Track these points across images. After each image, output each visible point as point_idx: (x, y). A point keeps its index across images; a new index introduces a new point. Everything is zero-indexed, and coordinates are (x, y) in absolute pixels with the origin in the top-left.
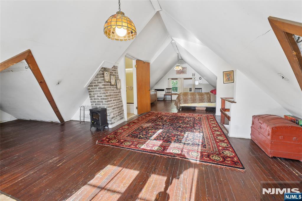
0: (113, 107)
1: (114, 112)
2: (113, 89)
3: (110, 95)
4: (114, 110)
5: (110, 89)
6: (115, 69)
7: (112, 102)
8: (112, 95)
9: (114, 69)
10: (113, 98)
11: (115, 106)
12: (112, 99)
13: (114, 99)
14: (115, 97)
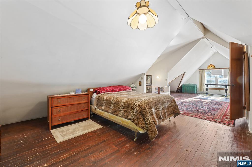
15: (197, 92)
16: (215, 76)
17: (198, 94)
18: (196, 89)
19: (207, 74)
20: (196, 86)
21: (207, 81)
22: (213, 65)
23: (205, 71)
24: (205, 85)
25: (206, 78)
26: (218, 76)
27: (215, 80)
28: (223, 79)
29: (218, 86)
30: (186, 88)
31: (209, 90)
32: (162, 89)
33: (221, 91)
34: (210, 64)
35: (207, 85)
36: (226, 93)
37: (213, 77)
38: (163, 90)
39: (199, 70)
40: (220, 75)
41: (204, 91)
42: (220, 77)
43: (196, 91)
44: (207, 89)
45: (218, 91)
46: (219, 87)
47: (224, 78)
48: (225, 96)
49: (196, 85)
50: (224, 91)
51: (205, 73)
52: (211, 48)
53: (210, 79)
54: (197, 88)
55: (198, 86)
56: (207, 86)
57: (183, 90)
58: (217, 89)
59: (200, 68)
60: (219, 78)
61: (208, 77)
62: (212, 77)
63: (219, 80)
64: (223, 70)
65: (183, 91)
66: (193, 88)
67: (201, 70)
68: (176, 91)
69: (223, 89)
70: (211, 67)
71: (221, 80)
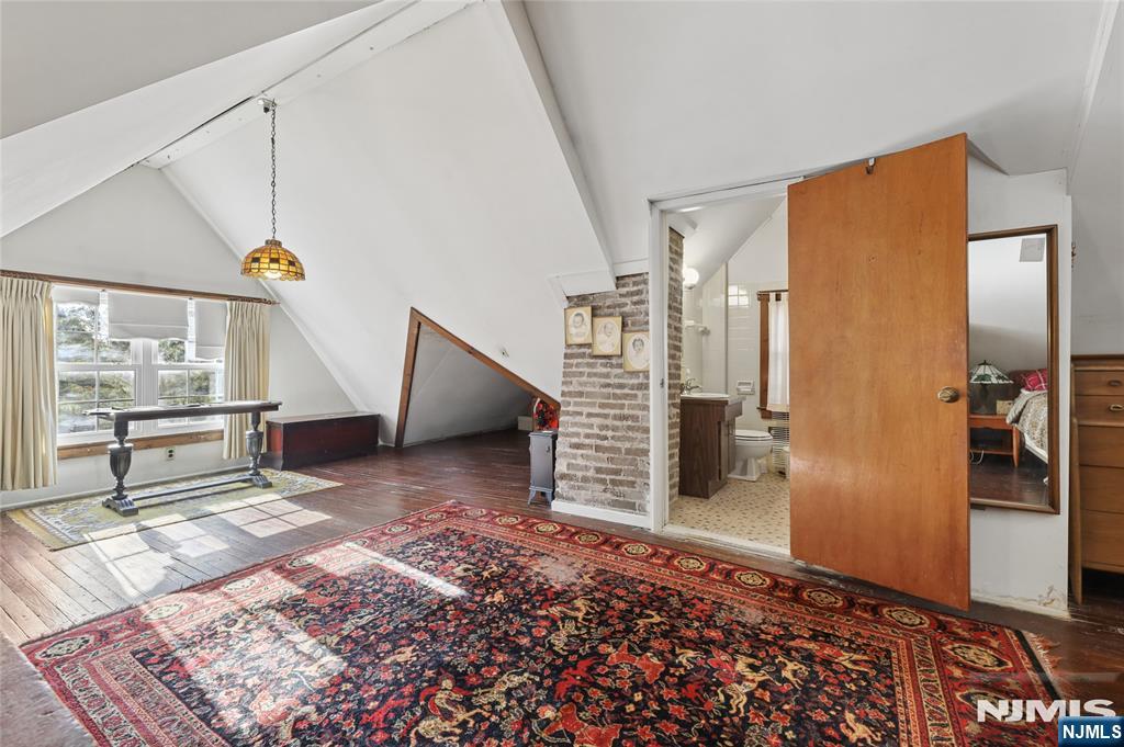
0: (575, 440)
1: (575, 456)
2: (605, 370)
3: (581, 394)
4: (580, 452)
5: (587, 370)
6: (640, 287)
7: (583, 419)
8: (589, 395)
9: (635, 288)
10: (588, 404)
11: (588, 436)
12: (586, 410)
13: (597, 410)
14: (602, 406)
16: (135, 342)
23: (53, 294)
26: (155, 344)
27: (132, 373)
28: (189, 369)
29: (156, 424)
37: (116, 353)
40: (170, 340)
42: (168, 352)
44: (122, 461)
45: (158, 454)
53: (89, 367)
58: (150, 447)
60: (162, 362)
63: (160, 372)
64: (192, 304)
69: (193, 437)
70: (273, 260)
71: (178, 376)
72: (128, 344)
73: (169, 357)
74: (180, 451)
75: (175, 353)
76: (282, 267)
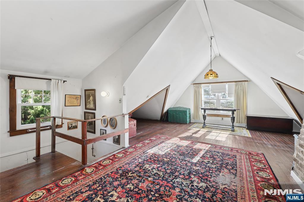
15: (190, 120)
16: (216, 94)
17: (191, 124)
18: (188, 115)
19: (205, 91)
20: (189, 111)
21: (205, 103)
22: (214, 72)
23: (202, 86)
24: (202, 109)
25: (204, 98)
26: (220, 94)
27: (215, 101)
28: (227, 100)
29: (220, 112)
30: (174, 113)
31: (207, 118)
32: (113, 121)
33: (225, 119)
34: (210, 70)
35: (205, 110)
36: (233, 123)
37: (213, 97)
38: (115, 123)
39: (194, 84)
40: (223, 93)
41: (201, 119)
42: (223, 96)
43: (188, 120)
44: (204, 117)
45: (220, 118)
46: (222, 112)
47: (229, 98)
48: (230, 129)
49: (189, 109)
50: (229, 119)
51: (202, 90)
52: (211, 39)
53: (209, 99)
54: (190, 114)
55: (192, 112)
56: (205, 112)
57: (169, 117)
58: (218, 116)
59: (195, 80)
60: (221, 98)
61: (206, 97)
62: (211, 97)
63: (221, 101)
64: (227, 85)
65: (169, 119)
66: (184, 114)
67: (196, 84)
68: (159, 119)
69: (227, 116)
70: (211, 74)
71: (225, 101)
72: (215, 94)
73: (223, 97)
74: (224, 119)
75: (224, 97)
76: (213, 76)
